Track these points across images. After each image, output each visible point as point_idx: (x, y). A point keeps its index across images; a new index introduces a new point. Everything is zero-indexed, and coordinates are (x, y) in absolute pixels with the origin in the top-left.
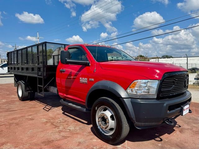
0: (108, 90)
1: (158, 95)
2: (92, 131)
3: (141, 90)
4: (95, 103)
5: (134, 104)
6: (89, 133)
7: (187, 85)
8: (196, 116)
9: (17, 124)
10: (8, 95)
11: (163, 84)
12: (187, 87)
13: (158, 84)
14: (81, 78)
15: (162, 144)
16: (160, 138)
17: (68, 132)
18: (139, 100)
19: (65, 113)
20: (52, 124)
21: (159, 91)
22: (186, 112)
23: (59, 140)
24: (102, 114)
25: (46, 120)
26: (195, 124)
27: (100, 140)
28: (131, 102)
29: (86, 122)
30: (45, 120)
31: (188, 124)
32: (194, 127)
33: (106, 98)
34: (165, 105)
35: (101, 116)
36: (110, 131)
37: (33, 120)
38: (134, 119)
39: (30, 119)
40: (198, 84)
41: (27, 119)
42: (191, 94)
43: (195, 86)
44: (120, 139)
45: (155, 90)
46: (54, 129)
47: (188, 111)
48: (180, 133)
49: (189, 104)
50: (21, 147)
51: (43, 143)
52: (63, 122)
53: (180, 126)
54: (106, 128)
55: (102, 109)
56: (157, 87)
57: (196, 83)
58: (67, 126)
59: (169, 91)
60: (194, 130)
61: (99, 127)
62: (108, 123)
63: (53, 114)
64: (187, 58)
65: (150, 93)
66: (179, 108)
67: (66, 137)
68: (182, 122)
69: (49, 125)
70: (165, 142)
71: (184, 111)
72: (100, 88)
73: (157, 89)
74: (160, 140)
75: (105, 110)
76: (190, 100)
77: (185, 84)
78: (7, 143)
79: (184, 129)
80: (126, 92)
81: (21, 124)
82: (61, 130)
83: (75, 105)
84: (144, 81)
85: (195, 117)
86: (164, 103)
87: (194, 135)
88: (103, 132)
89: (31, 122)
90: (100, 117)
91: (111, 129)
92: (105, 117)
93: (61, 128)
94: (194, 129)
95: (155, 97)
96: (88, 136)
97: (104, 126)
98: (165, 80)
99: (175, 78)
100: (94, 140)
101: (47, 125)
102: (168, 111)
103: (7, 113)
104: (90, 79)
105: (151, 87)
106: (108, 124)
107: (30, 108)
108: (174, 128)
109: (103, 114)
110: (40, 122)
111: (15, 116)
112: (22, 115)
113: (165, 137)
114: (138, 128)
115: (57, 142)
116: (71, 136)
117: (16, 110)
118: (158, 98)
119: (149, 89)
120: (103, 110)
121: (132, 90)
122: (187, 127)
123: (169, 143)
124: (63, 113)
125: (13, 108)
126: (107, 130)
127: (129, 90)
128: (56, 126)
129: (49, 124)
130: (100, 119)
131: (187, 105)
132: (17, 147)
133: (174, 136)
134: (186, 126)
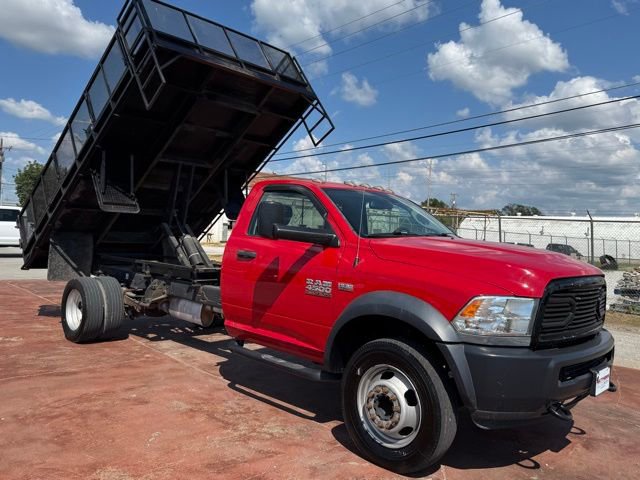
0: (400, 318)
1: (534, 338)
2: (337, 439)
3: (491, 322)
4: (356, 356)
5: (473, 359)
6: (331, 443)
7: (602, 314)
8: (625, 406)
9: (104, 414)
10: (17, 322)
11: (547, 310)
12: (603, 320)
13: (534, 308)
14: (309, 281)
15: (540, 476)
16: (533, 461)
17: (268, 440)
18: (484, 349)
19: (237, 386)
20: (211, 416)
21: (537, 326)
22: (601, 387)
23: (252, 461)
24: (380, 389)
25: (187, 403)
26: (623, 427)
27: (368, 464)
28: (467, 354)
29: (313, 415)
30: (184, 407)
31: (605, 426)
32: (623, 434)
33: (393, 341)
34: (552, 364)
35: (376, 394)
36: (400, 436)
37: (147, 403)
38: (473, 401)
39: (135, 400)
40: (625, 308)
41: (124, 399)
42: (612, 339)
43: (617, 314)
44: (432, 458)
45: (526, 324)
46: (225, 432)
47: (607, 386)
48: (584, 449)
49: (610, 367)
50: (152, 476)
51: (209, 466)
52: (241, 413)
53: (583, 432)
54: (391, 427)
55: (378, 374)
56: (532, 317)
57: (620, 306)
58: (258, 423)
59: (560, 329)
60: (622, 443)
61: (366, 426)
62: (399, 412)
63: (200, 388)
64: (592, 225)
65: (512, 332)
66: (586, 376)
67: (268, 452)
68: (587, 420)
69: (203, 419)
70: (548, 472)
71: (597, 385)
72: (377, 311)
73: (531, 321)
74: (533, 465)
75: (388, 375)
76: (610, 355)
77: (598, 311)
78: (105, 464)
79: (595, 440)
80: (450, 326)
81: (116, 413)
82: (245, 435)
83: (282, 361)
84: (498, 299)
85: (624, 409)
86: (550, 360)
87: (622, 455)
88: (379, 441)
89: (142, 408)
90: (373, 397)
91: (406, 431)
92: (389, 395)
93: (243, 428)
94: (624, 441)
95: (528, 342)
96: (330, 451)
97: (385, 423)
98: (551, 299)
99: (573, 294)
100: (352, 463)
101: (197, 419)
102: (559, 382)
103: (52, 381)
104: (341, 285)
105: (514, 315)
106: (396, 416)
107: (119, 367)
108: (568, 437)
109: (383, 386)
110: (171, 409)
111: (83, 391)
112: (105, 388)
113: (546, 457)
114: (482, 427)
115: (247, 465)
116: (282, 451)
117: (75, 373)
118: (535, 346)
119: (509, 322)
120: (380, 375)
121: (466, 322)
122: (604, 436)
123: (558, 475)
124: (229, 385)
125: (61, 366)
126: (395, 432)
127: (459, 322)
128: (226, 425)
129: (201, 419)
130: (372, 403)
131: (604, 367)
132: (140, 476)
133: (571, 458)
134: (599, 433)
